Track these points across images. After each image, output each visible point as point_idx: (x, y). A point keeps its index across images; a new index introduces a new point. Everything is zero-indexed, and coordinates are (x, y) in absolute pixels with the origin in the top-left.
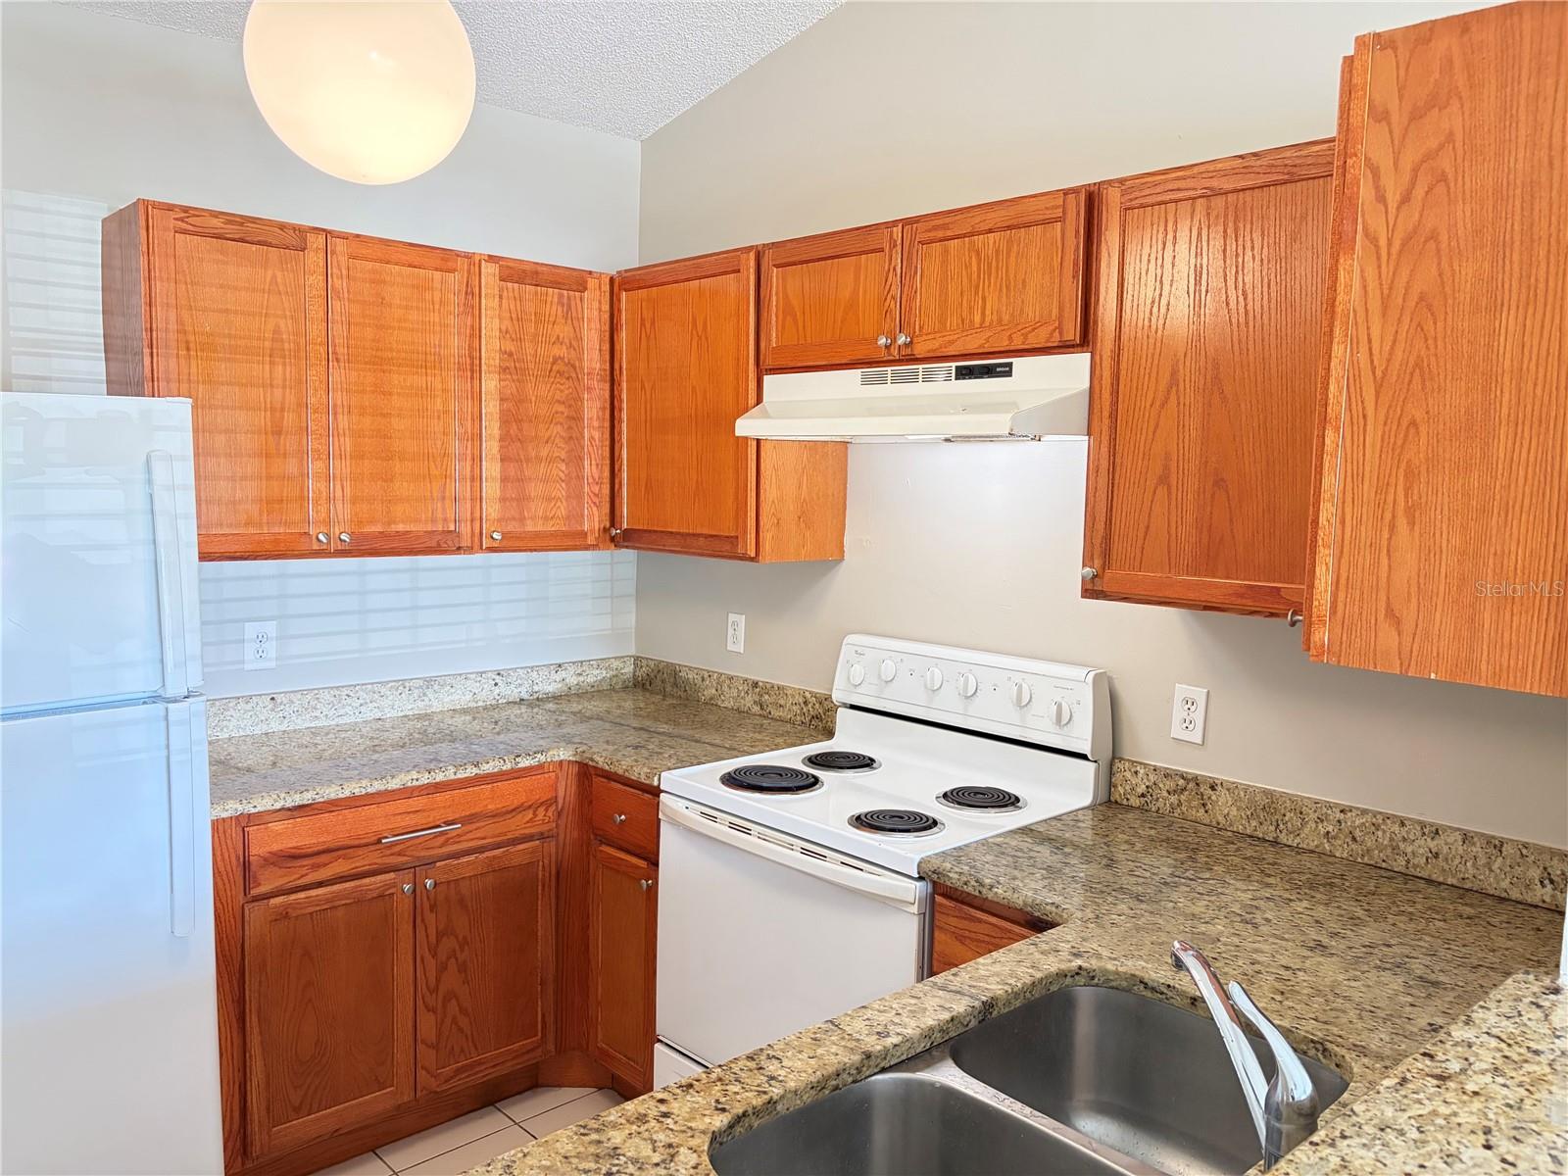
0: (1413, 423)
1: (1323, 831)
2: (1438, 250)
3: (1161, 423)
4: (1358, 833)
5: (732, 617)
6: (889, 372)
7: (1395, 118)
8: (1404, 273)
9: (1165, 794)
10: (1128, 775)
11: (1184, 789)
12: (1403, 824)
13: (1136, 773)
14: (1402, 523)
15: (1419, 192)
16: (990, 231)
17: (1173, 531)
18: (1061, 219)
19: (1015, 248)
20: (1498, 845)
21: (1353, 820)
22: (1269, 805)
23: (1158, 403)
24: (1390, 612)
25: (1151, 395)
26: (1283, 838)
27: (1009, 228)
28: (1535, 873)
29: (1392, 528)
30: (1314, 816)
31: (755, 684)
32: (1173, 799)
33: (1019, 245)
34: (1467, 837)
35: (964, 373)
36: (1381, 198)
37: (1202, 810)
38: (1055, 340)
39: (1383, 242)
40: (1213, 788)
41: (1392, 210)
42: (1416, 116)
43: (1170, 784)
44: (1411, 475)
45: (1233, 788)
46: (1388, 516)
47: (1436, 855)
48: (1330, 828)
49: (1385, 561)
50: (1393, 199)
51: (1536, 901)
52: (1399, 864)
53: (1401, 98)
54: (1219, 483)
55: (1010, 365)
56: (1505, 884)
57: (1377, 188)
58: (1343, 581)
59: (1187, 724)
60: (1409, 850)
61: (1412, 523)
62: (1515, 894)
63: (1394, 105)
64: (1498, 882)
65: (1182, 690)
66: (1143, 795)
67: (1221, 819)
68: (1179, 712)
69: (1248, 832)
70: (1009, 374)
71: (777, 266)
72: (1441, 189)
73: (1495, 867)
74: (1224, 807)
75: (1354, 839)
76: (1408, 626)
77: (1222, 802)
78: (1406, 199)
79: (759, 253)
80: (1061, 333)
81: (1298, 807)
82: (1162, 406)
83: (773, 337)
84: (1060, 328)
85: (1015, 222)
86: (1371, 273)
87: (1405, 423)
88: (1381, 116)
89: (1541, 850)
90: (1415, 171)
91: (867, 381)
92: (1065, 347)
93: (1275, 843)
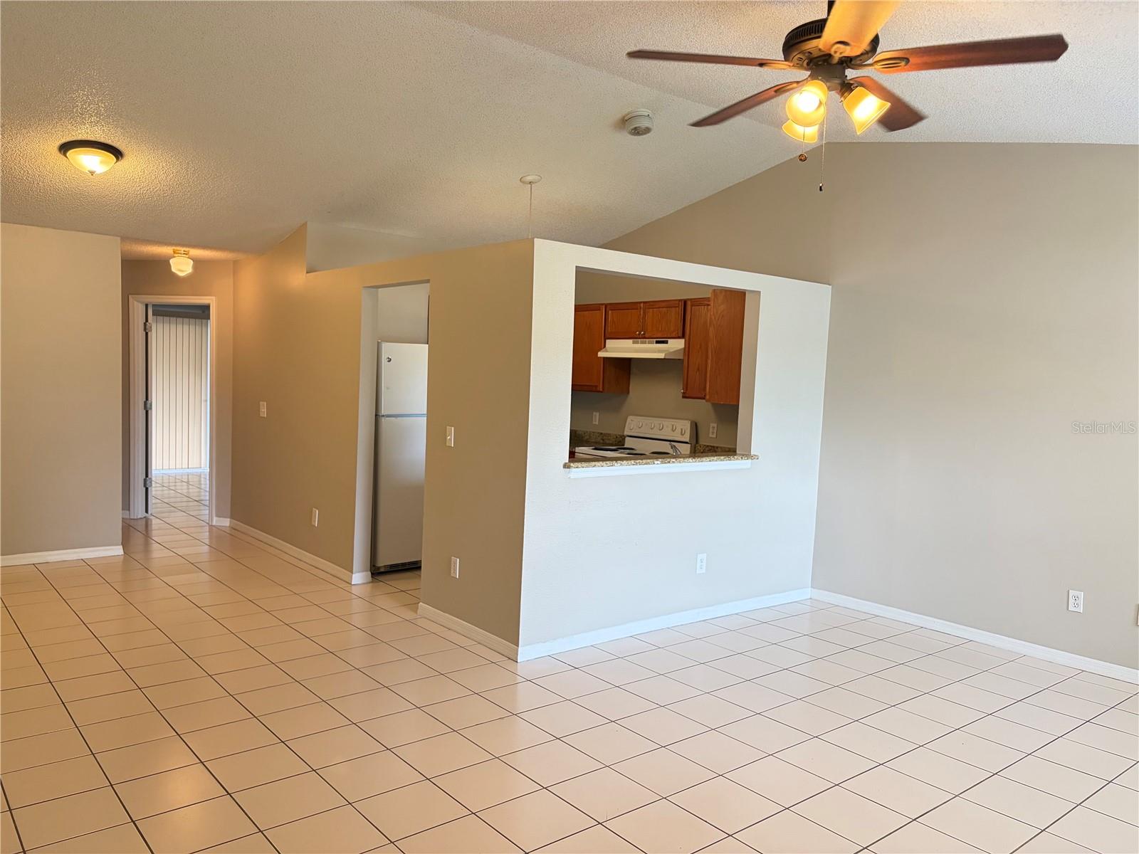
5: (594, 413)
13: (701, 447)
18: (678, 307)
19: (668, 312)
31: (602, 433)
35: (657, 342)
38: (677, 336)
55: (667, 341)
65: (712, 425)
70: (667, 343)
71: (612, 310)
79: (606, 305)
80: (678, 334)
83: (609, 329)
84: (680, 332)
92: (679, 338)
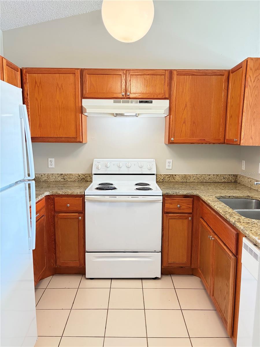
0: (255, 112)
1: (194, 179)
2: (258, 89)
3: (184, 113)
4: (199, 178)
5: (49, 159)
6: (121, 101)
7: (253, 70)
8: (254, 92)
9: (167, 178)
10: (160, 176)
11: (170, 177)
12: (205, 175)
13: (161, 176)
14: (253, 125)
15: (256, 81)
16: (148, 75)
17: (186, 131)
18: (164, 75)
19: (154, 79)
20: (218, 175)
21: (198, 176)
22: (185, 176)
23: (183, 110)
24: (251, 137)
25: (182, 108)
26: (187, 181)
27: (153, 75)
28: (222, 178)
29: (252, 126)
30: (192, 177)
31: (62, 174)
32: (168, 179)
33: (155, 78)
34: (214, 175)
35: (141, 102)
36: (251, 81)
37: (174, 180)
39: (251, 87)
40: (175, 176)
41: (252, 82)
42: (256, 70)
43: (168, 176)
44: (254, 119)
45: (178, 175)
46: (251, 125)
47: (210, 178)
48: (195, 178)
49: (251, 131)
50: (252, 81)
51: (222, 182)
52: (205, 181)
53: (254, 67)
54: (194, 123)
55: (152, 101)
56: (219, 180)
57: (251, 79)
58: (245, 134)
59: (169, 166)
60: (206, 178)
61: (254, 125)
62: (220, 181)
63: (253, 68)
64: (218, 180)
65: (168, 160)
66: (163, 179)
67: (177, 180)
68: (167, 164)
69: (182, 181)
70: (152, 103)
71: (88, 74)
72: (258, 81)
73: (217, 178)
74: (177, 178)
75: (198, 179)
76: (253, 140)
77: (177, 177)
78: (254, 81)
79: (82, 70)
80: (165, 96)
81: (190, 176)
82: (184, 110)
83: (87, 90)
84: (165, 95)
85: (153, 74)
86: (249, 91)
87: (253, 112)
88: (251, 69)
89: (223, 175)
90: (255, 78)
91: (114, 102)
92: (165, 99)
93: (186, 182)
